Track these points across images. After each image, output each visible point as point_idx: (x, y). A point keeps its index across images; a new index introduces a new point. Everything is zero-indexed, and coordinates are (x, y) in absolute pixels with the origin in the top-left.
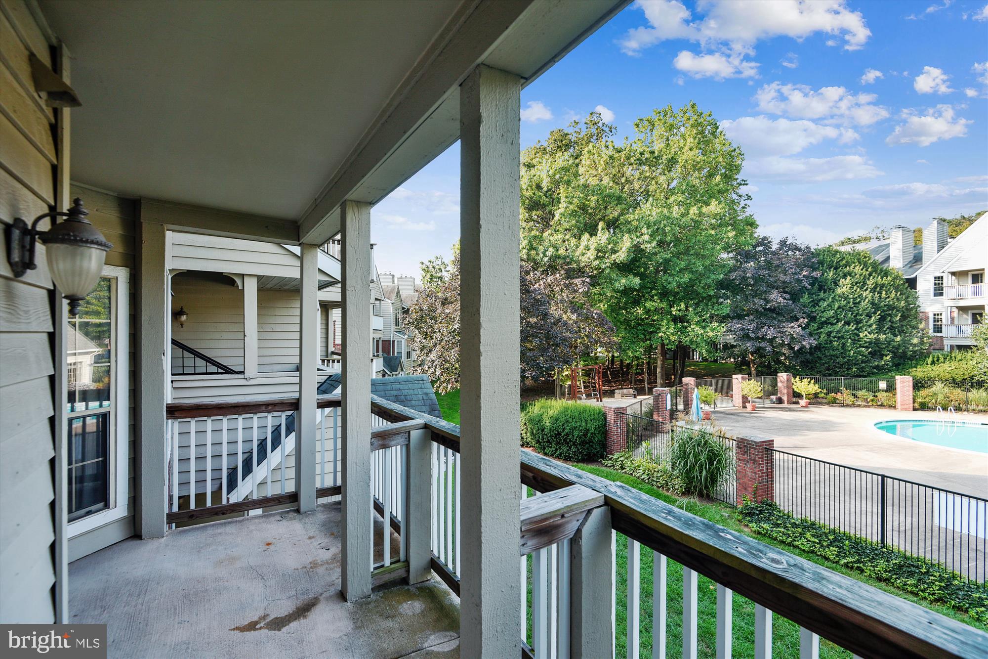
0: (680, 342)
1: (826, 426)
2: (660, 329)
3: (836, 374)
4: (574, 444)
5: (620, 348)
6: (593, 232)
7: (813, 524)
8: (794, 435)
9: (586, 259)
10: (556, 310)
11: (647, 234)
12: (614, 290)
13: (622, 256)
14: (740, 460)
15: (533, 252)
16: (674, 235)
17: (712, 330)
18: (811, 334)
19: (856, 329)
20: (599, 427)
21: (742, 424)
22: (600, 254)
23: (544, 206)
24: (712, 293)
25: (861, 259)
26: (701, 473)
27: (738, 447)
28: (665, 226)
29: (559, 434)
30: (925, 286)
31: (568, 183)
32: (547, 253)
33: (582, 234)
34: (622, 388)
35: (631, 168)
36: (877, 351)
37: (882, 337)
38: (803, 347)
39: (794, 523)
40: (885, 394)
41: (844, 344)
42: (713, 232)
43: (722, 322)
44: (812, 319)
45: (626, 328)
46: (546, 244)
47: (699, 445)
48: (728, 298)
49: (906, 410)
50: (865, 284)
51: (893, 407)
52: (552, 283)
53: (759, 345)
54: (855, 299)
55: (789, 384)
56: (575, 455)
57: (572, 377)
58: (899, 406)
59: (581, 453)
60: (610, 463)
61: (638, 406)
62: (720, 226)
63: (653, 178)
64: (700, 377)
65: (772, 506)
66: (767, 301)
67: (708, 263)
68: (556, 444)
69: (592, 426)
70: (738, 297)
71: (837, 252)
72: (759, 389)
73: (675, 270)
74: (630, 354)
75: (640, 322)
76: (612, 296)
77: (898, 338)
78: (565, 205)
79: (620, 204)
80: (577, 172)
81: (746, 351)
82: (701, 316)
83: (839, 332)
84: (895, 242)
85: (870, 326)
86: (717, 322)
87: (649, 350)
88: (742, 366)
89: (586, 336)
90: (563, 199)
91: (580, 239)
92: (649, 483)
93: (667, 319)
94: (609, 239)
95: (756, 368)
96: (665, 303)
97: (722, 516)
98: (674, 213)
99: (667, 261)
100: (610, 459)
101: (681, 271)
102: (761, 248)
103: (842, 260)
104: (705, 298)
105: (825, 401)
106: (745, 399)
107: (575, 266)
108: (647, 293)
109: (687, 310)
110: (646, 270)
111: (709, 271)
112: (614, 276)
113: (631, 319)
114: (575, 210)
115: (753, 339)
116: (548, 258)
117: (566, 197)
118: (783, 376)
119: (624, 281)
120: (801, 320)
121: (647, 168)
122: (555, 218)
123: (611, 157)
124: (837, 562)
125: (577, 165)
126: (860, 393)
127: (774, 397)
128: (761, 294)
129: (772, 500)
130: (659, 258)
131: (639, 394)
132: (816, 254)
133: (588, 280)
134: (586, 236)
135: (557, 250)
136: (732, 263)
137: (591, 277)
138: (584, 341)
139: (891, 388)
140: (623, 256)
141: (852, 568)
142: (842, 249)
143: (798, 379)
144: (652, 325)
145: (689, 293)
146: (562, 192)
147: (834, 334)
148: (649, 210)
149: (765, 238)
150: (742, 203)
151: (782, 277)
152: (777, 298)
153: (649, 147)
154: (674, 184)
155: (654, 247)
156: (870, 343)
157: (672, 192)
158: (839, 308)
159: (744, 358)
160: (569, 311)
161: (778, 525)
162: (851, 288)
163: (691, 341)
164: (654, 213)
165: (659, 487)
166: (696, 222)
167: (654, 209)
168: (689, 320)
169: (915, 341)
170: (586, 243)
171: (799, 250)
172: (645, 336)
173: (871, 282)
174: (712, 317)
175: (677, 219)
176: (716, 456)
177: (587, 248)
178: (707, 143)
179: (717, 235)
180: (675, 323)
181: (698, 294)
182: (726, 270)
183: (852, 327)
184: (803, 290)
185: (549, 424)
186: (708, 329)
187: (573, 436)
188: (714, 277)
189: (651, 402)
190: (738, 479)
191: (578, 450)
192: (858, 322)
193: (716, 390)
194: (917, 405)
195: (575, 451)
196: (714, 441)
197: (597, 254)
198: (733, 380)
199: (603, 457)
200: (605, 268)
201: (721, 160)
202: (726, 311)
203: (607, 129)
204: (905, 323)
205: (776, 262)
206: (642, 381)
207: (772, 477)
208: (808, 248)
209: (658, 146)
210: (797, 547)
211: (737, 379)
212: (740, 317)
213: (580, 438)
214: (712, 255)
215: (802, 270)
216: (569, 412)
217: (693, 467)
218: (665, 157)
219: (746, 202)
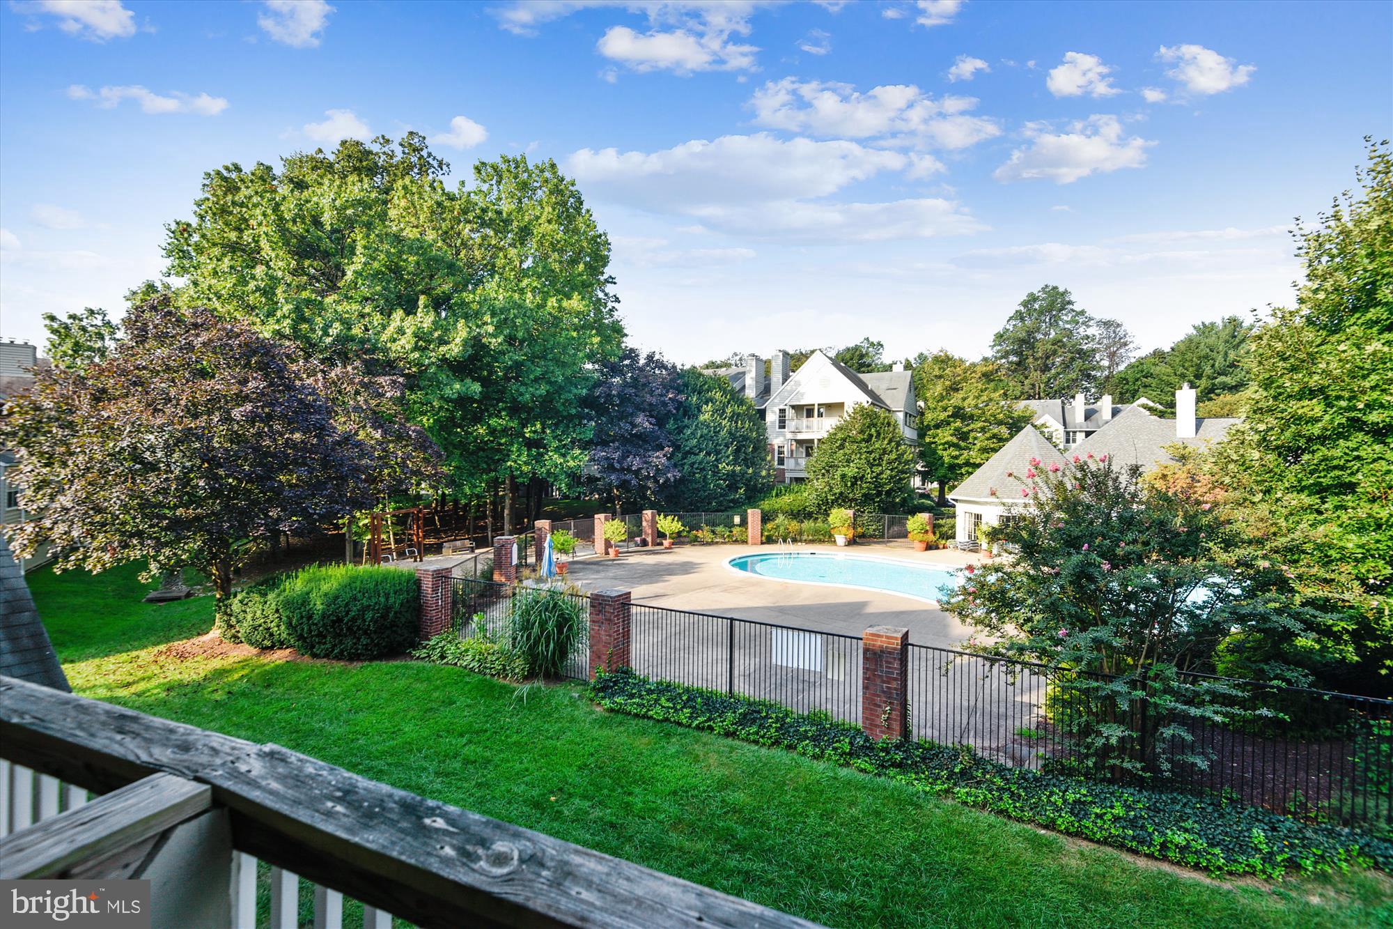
0: (534, 474)
1: (686, 568)
2: (509, 456)
3: (697, 509)
4: (365, 633)
5: (452, 482)
6: (410, 309)
7: (669, 685)
8: (657, 582)
9: (399, 348)
10: (345, 423)
11: (492, 323)
12: (442, 397)
13: (454, 349)
14: (594, 622)
15: (305, 326)
16: (527, 330)
17: (574, 459)
18: (675, 466)
19: (716, 460)
20: (408, 601)
21: (603, 575)
22: (421, 343)
23: (326, 255)
24: (573, 411)
25: (719, 383)
26: (547, 646)
27: (592, 606)
28: (516, 317)
29: (340, 620)
30: (772, 418)
31: (369, 226)
32: (330, 331)
33: (392, 309)
34: (455, 540)
35: (469, 227)
36: (733, 481)
37: (738, 468)
38: (668, 480)
39: (650, 689)
40: (738, 529)
41: (705, 476)
42: (575, 334)
43: (585, 449)
44: (677, 448)
45: (461, 454)
46: (329, 315)
47: (546, 610)
48: (591, 419)
49: (755, 544)
50: (724, 412)
51: (745, 542)
52: (339, 380)
53: (623, 477)
54: (715, 428)
55: (654, 523)
56: (366, 649)
57: (374, 529)
58: (750, 541)
59: (376, 645)
60: (423, 653)
61: (471, 565)
62: (583, 327)
63: (501, 249)
64: (557, 519)
65: (628, 673)
66: (634, 425)
67: (569, 372)
68: (334, 638)
69: (396, 601)
70: (604, 419)
71: (700, 374)
72: (623, 532)
73: (528, 377)
74: (467, 491)
75: (482, 447)
76: (441, 408)
77: (750, 471)
78: (363, 260)
79: (453, 275)
80: (386, 214)
81: (610, 484)
82: (560, 441)
83: (700, 463)
84: (750, 371)
85: (728, 457)
86: (580, 448)
87: (494, 484)
88: (606, 506)
89: (397, 464)
90: (359, 250)
91: (389, 316)
92: (480, 672)
93: (519, 443)
94: (434, 323)
95: (621, 506)
96: (516, 422)
97: (571, 697)
98: (528, 301)
99: (518, 365)
100: (425, 648)
101: (536, 380)
102: (627, 362)
103: (704, 385)
104: (564, 417)
105: (687, 540)
106: (608, 544)
107: (381, 356)
108: (493, 406)
109: (544, 432)
110: (490, 373)
111: (571, 383)
112: (442, 377)
113: (469, 441)
114: (381, 271)
115: (618, 470)
116: (331, 339)
117: (365, 247)
118: (648, 514)
119: (458, 386)
120: (666, 449)
121: (492, 233)
122: (346, 278)
123: (439, 204)
124: (690, 726)
125: (385, 202)
126: (719, 529)
127: (638, 539)
128: (626, 417)
129: (628, 665)
130: (508, 360)
131: (478, 547)
132: (683, 374)
133: (401, 380)
134: (398, 314)
135: (350, 329)
136: (596, 375)
137: (407, 376)
138: (396, 472)
139: (744, 523)
140: (456, 350)
141: (703, 729)
142: (706, 372)
143: (662, 516)
144: (499, 451)
145: (546, 409)
146: (358, 237)
147: (696, 466)
148: (494, 290)
149: (632, 350)
150: (610, 305)
151: (648, 398)
152: (643, 422)
153: (494, 205)
154: (528, 263)
155: (500, 344)
156: (728, 475)
157: (524, 273)
158: (701, 436)
159: (609, 494)
160: (368, 425)
161: (632, 696)
162: (713, 416)
163: (549, 472)
164: (501, 297)
165: (493, 675)
166: (555, 318)
167: (501, 291)
168: (546, 444)
169: (764, 473)
170: (398, 323)
171: (666, 368)
172: (489, 465)
173: (729, 410)
174: (573, 442)
175: (531, 310)
176: (567, 620)
177: (401, 331)
178: (570, 218)
179: (579, 338)
180: (529, 449)
181: (558, 412)
182: (591, 383)
183: (712, 458)
184: (668, 414)
185: (321, 607)
186: (568, 458)
187: (364, 621)
188: (575, 391)
189: (492, 556)
190: (591, 647)
191: (372, 640)
192: (718, 452)
193: (577, 535)
194: (764, 538)
195: (366, 645)
196: (565, 601)
197: (416, 343)
198: (596, 521)
199: (415, 646)
200: (429, 365)
201: (585, 244)
202: (590, 435)
203: (435, 164)
204: (756, 455)
205: (643, 380)
206: (484, 528)
207: (628, 638)
208: (674, 367)
209: (506, 207)
210: (651, 718)
211: (600, 518)
212: (604, 444)
213: (376, 622)
214: (574, 364)
215: (667, 392)
216: (358, 583)
217: (537, 641)
218: (515, 224)
219: (613, 304)
